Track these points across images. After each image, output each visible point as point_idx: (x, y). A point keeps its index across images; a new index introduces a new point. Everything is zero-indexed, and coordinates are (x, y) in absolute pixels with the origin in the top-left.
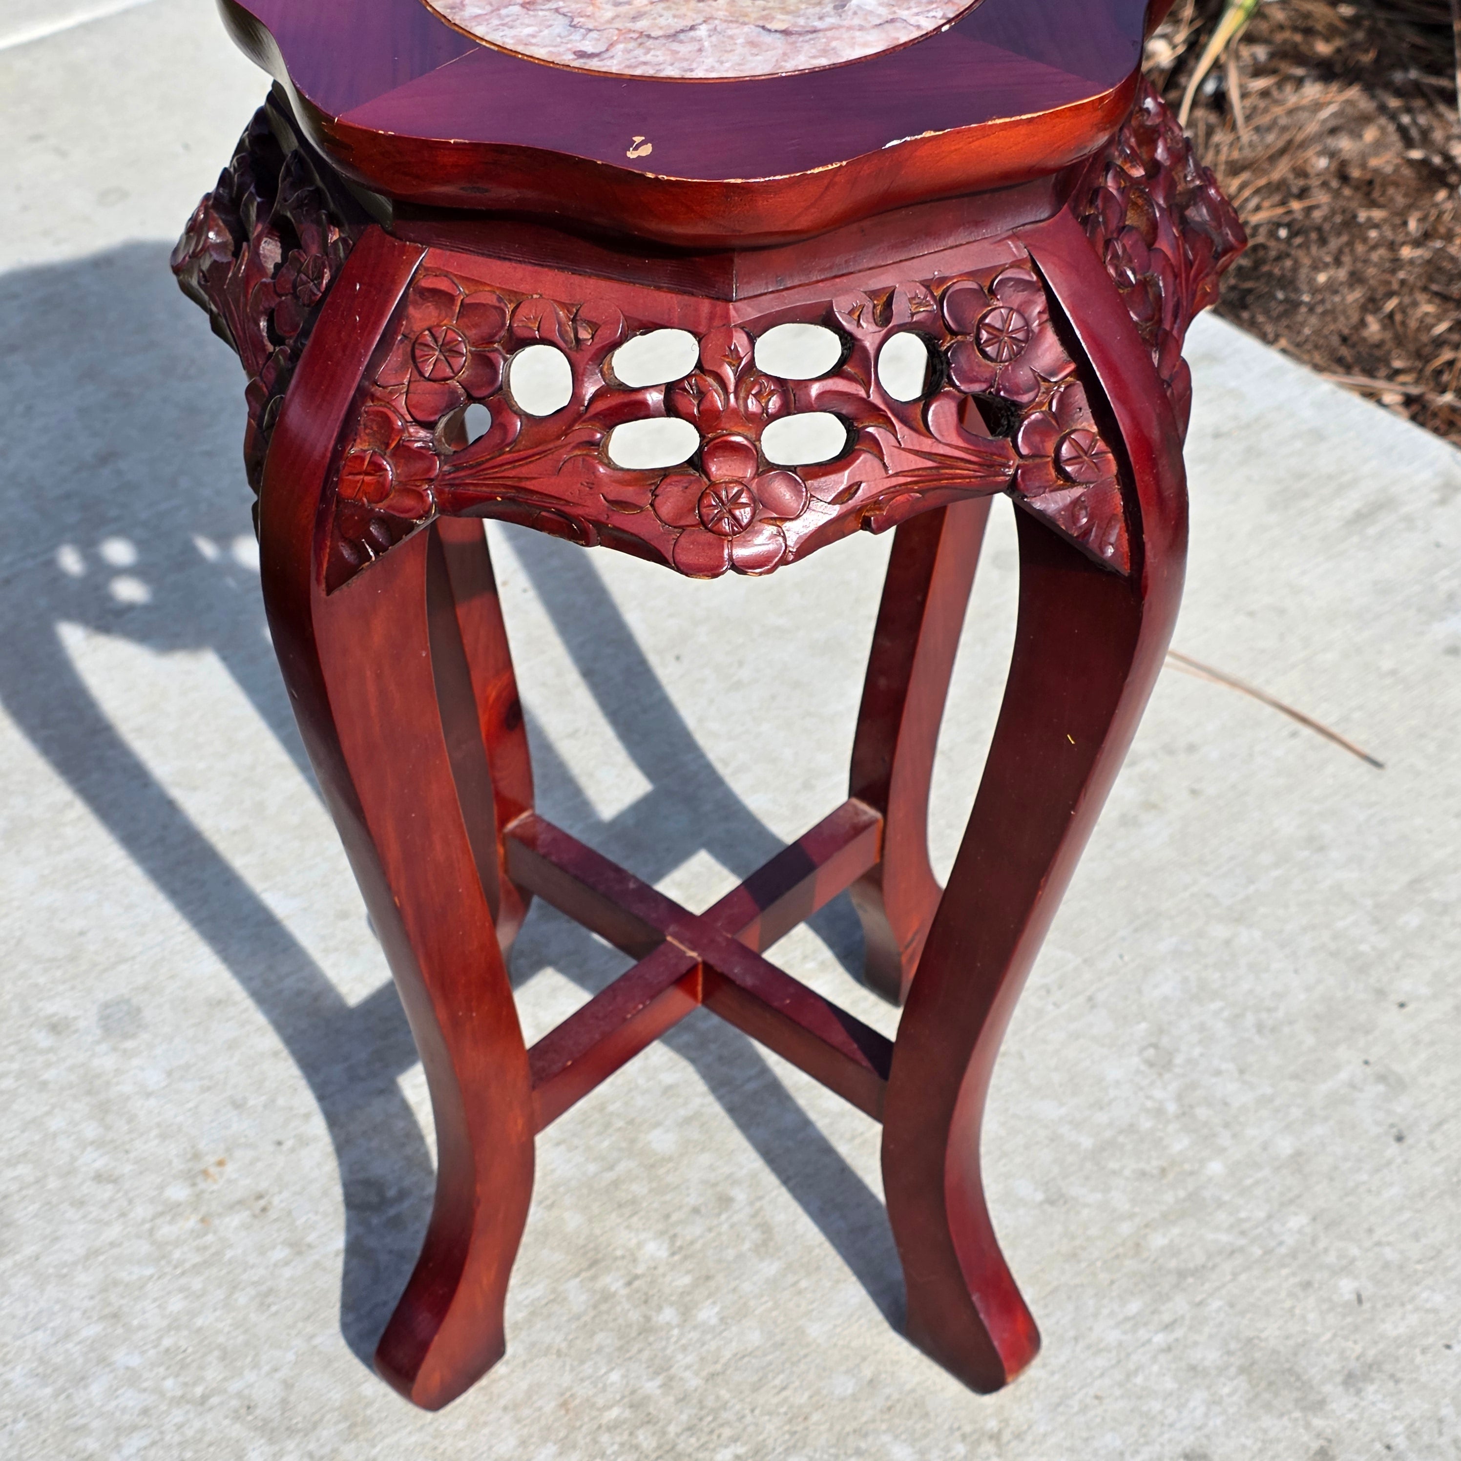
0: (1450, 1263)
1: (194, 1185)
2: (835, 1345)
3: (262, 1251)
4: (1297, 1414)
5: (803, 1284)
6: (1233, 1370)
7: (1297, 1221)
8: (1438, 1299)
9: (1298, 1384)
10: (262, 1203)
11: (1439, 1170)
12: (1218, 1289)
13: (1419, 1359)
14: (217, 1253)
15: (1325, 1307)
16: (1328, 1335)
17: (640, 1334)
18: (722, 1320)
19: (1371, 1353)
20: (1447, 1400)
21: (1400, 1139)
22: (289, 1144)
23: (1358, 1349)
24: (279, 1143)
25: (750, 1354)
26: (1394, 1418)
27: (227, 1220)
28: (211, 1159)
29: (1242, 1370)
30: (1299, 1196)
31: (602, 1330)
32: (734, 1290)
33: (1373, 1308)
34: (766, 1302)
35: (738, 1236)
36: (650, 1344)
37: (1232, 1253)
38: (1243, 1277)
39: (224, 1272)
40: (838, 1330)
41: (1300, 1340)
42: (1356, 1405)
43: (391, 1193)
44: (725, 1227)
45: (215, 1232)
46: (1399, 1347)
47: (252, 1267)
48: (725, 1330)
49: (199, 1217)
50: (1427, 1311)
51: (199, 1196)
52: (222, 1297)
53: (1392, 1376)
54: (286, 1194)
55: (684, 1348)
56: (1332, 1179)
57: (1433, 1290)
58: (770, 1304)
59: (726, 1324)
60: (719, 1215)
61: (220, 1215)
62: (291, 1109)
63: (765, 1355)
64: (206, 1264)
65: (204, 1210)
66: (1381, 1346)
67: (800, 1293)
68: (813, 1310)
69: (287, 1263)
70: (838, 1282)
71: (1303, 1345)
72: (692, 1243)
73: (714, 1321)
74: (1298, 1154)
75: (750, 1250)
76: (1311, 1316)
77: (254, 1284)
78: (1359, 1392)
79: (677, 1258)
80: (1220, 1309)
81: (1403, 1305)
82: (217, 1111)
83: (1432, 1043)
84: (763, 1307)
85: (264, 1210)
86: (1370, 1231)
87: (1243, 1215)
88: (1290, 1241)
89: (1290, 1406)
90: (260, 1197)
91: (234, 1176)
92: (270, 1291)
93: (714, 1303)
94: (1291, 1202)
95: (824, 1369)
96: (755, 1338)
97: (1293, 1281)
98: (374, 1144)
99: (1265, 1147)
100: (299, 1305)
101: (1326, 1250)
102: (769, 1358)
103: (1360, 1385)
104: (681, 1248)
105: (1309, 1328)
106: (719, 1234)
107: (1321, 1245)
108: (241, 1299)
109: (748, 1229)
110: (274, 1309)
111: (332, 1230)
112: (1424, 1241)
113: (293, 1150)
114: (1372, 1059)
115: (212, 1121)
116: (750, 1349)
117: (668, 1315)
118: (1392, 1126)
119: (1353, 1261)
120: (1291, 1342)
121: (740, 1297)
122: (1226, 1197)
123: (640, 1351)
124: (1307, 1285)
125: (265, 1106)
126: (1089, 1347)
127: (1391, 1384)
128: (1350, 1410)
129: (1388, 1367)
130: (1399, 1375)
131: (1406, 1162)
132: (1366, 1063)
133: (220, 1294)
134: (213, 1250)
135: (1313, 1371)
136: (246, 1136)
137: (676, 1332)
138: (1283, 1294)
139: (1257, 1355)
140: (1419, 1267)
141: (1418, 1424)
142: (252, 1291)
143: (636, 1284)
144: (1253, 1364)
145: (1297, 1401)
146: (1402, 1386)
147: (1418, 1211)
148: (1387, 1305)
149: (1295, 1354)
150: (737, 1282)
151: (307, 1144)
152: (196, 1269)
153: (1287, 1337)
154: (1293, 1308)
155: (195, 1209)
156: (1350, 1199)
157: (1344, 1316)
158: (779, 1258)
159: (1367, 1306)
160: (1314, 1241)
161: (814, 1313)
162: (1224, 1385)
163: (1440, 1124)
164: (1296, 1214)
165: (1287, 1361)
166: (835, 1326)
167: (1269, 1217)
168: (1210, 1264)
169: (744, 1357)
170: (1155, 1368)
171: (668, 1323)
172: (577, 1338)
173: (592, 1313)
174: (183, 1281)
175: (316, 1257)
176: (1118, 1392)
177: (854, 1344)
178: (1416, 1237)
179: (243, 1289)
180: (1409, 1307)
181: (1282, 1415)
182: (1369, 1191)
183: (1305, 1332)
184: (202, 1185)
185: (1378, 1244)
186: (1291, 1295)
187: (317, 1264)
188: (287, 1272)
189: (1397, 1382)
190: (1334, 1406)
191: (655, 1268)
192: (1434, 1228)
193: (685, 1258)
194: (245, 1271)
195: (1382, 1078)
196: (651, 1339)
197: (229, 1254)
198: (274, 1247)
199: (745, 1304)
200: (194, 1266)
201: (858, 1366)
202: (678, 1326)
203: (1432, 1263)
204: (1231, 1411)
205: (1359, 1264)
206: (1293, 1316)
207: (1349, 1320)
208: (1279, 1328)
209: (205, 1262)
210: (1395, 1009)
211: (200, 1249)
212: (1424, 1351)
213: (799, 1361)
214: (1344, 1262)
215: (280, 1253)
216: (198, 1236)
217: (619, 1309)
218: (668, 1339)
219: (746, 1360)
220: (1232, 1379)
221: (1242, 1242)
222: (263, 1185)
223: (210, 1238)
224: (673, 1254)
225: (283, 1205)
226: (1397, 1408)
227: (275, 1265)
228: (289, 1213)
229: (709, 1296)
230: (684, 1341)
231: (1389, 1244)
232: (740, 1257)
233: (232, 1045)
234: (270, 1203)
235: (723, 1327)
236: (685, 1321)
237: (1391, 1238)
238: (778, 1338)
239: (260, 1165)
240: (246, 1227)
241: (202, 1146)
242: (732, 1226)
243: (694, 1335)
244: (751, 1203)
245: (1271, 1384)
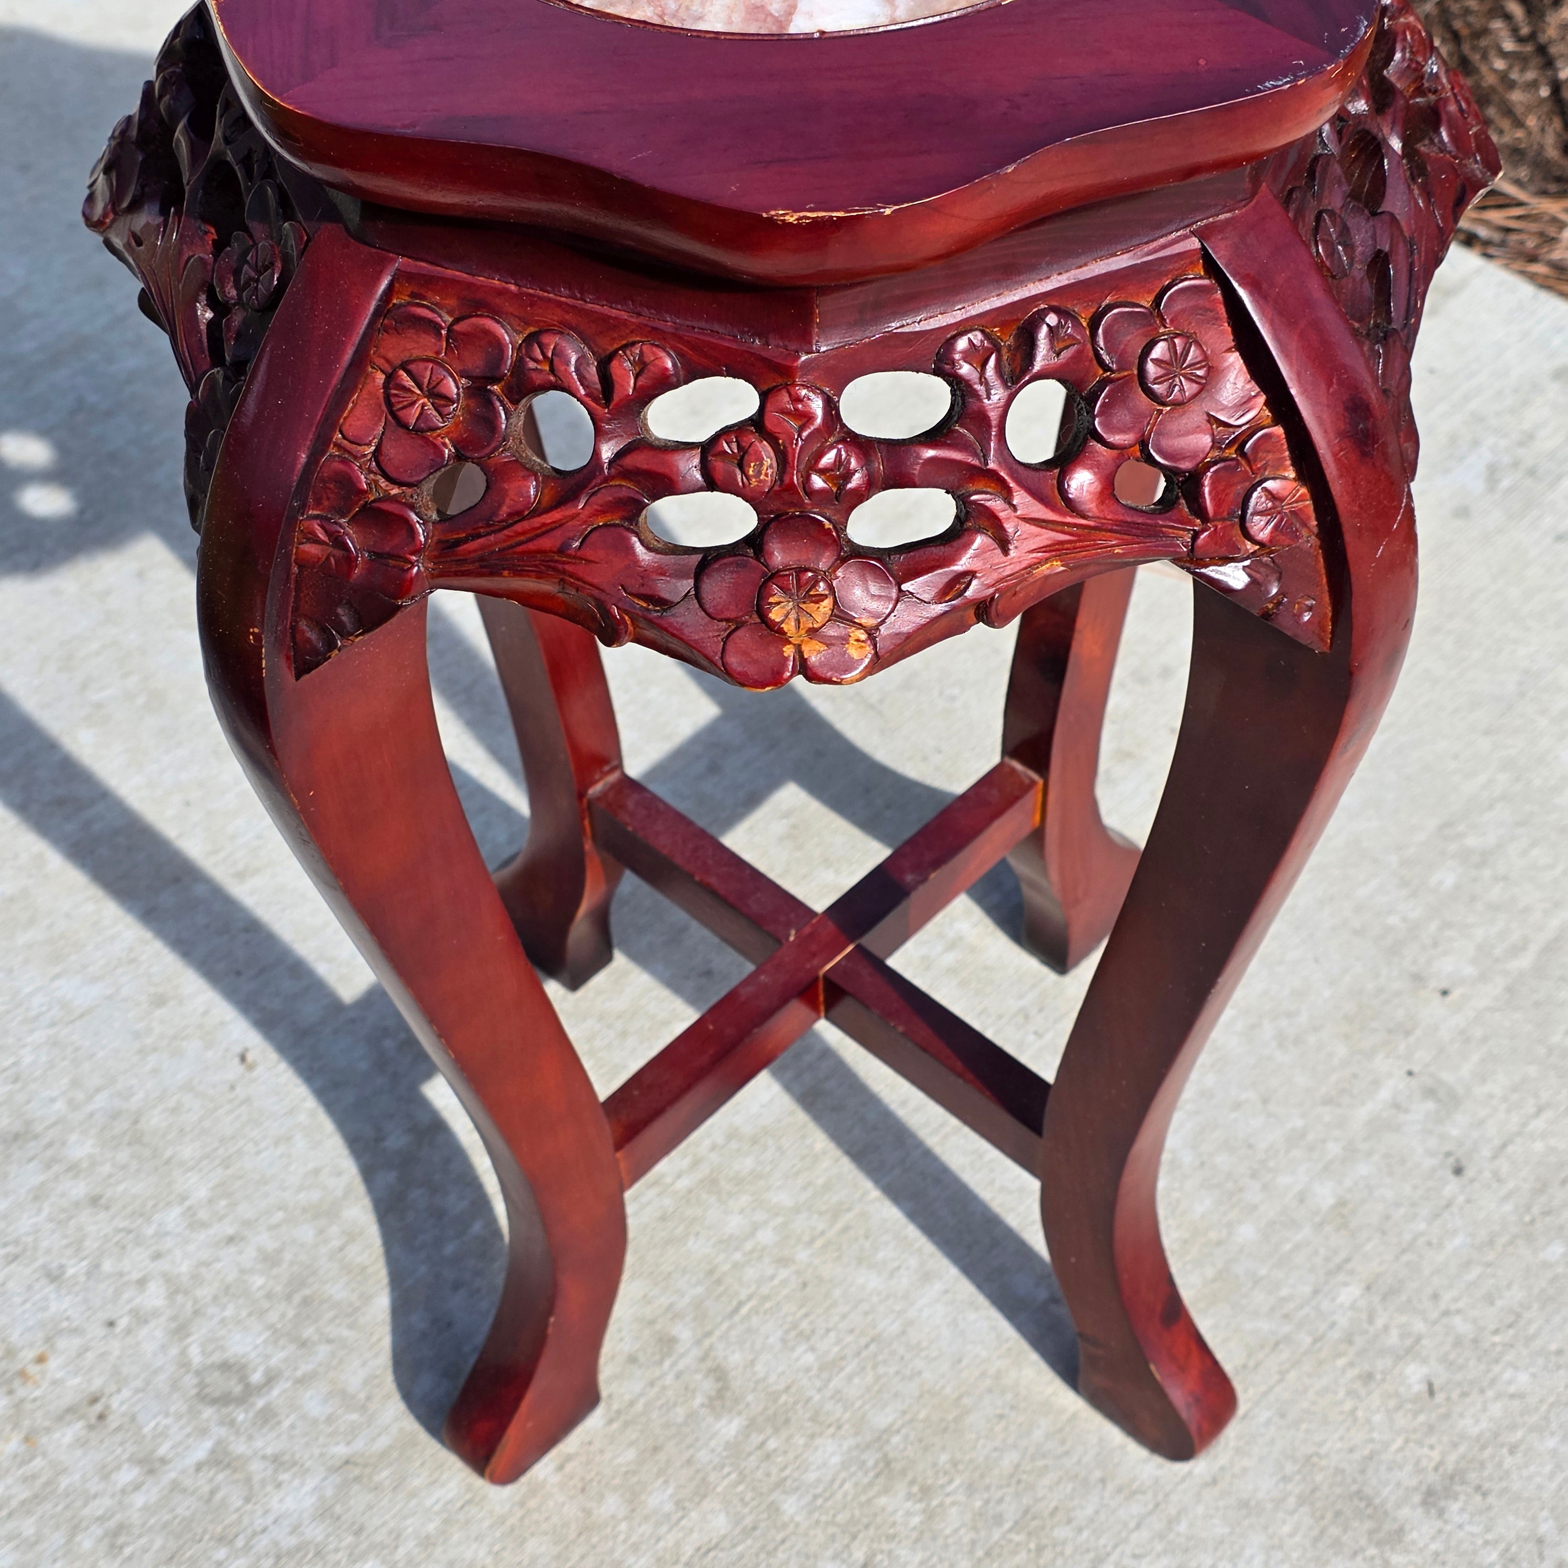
0: (1532, 1329)
1: (10, 1392)
2: (817, 1522)
3: (105, 1473)
4: (1372, 1551)
5: (772, 1444)
6: (1292, 1501)
7: (1349, 1293)
8: (1523, 1379)
9: (1370, 1511)
10: (98, 1408)
11: (1508, 1208)
12: (1265, 1394)
13: (1508, 1462)
14: (48, 1483)
15: (1392, 1403)
16: (1399, 1442)
17: (580, 1534)
18: (679, 1504)
19: (1452, 1458)
20: (1545, 1513)
21: (1458, 1171)
22: (123, 1323)
23: (1436, 1455)
24: (111, 1324)
25: (717, 1545)
26: (1486, 1543)
27: (57, 1435)
28: (29, 1355)
29: (1302, 1500)
30: (1348, 1260)
31: (532, 1535)
32: (689, 1462)
33: (1448, 1399)
34: (729, 1474)
35: (687, 1388)
36: (594, 1547)
37: (1277, 1344)
38: (1292, 1376)
39: (60, 1508)
40: (819, 1501)
41: (1366, 1452)
42: (1440, 1531)
43: (256, 1377)
44: (669, 1379)
45: (44, 1454)
46: (1483, 1448)
47: (95, 1496)
48: (682, 1518)
49: (22, 1436)
50: (1512, 1396)
51: (18, 1406)
52: (62, 1541)
53: (1478, 1488)
54: (126, 1393)
55: (635, 1548)
56: (1384, 1233)
57: (1516, 1368)
58: (734, 1476)
59: (684, 1509)
60: (661, 1362)
61: (48, 1430)
62: (121, 1274)
63: (734, 1546)
64: (37, 1499)
65: (26, 1423)
66: (1462, 1449)
67: (768, 1457)
68: (785, 1479)
69: (137, 1487)
70: (812, 1436)
71: (1370, 1457)
72: (632, 1404)
73: (669, 1507)
74: (1341, 1203)
75: (703, 1405)
76: (1377, 1418)
77: (101, 1519)
78: (1441, 1513)
79: (615, 1426)
80: (1268, 1422)
81: (1482, 1391)
82: (30, 1288)
83: (1485, 1039)
84: (726, 1482)
85: (101, 1417)
86: (1435, 1297)
87: (1284, 1292)
88: (1343, 1321)
89: (1363, 1541)
90: (94, 1400)
91: (59, 1375)
92: (121, 1528)
93: (666, 1482)
94: (1339, 1268)
95: (807, 1557)
96: (720, 1523)
97: (1352, 1373)
98: (229, 1312)
99: (1302, 1198)
100: (158, 1543)
101: (1386, 1328)
102: (740, 1548)
103: (1442, 1503)
104: (619, 1412)
105: (1375, 1435)
106: (664, 1388)
107: (1380, 1322)
108: (86, 1542)
109: (698, 1377)
110: (127, 1551)
111: (189, 1435)
112: (1499, 1303)
113: (128, 1331)
114: (1416, 1069)
115: (24, 1302)
116: (714, 1541)
117: (612, 1505)
118: (1448, 1154)
119: (1418, 1340)
120: (1356, 1456)
121: (698, 1471)
122: (1263, 1272)
123: (583, 1557)
124: (1368, 1378)
125: (89, 1274)
126: (1119, 1490)
127: (1478, 1498)
128: (1433, 1539)
129: (1472, 1476)
130: (1487, 1485)
131: (1468, 1201)
132: (1410, 1073)
133: (58, 1538)
134: (43, 1479)
135: (1386, 1491)
136: (68, 1319)
137: (623, 1526)
138: (1341, 1394)
139: (1319, 1478)
140: (1497, 1339)
141: (1514, 1549)
142: (97, 1531)
143: (569, 1468)
144: (1314, 1491)
145: (1371, 1533)
146: (1491, 1499)
147: (1489, 1265)
148: (1464, 1394)
149: (1363, 1472)
150: (691, 1451)
151: (146, 1322)
152: (26, 1507)
153: (1351, 1450)
154: (1354, 1411)
155: (16, 1426)
156: (1406, 1258)
157: (1416, 1414)
158: (739, 1413)
159: (1440, 1397)
160: (1371, 1319)
161: (789, 1482)
162: (1284, 1522)
163: (1504, 1146)
164: (1346, 1284)
165: (1354, 1481)
166: (816, 1497)
167: (1316, 1292)
168: (1252, 1363)
169: (709, 1551)
170: (1200, 1510)
171: (613, 1517)
172: (504, 1549)
173: (519, 1513)
174: (11, 1526)
175: (173, 1475)
176: (1159, 1547)
177: (840, 1518)
178: (1490, 1299)
179: (87, 1528)
180: (1490, 1394)
181: (1355, 1554)
182: (1429, 1244)
183: (1372, 1441)
184: (21, 1392)
185: (1446, 1313)
186: (1351, 1393)
187: (175, 1486)
188: (139, 1500)
189: (1485, 1495)
190: (1414, 1535)
191: (590, 1443)
192: (1509, 1286)
193: (626, 1425)
194: (85, 1504)
195: (1430, 1093)
196: (595, 1540)
197: (64, 1483)
198: (118, 1468)
199: (704, 1480)
200: (23, 1503)
201: (847, 1546)
202: (626, 1518)
203: (1511, 1332)
204: (1295, 1555)
205: (1425, 1342)
206: (1355, 1420)
207: (1422, 1418)
208: (1341, 1439)
209: (36, 1496)
210: (1437, 995)
211: (26, 1479)
212: (1513, 1450)
213: (776, 1549)
214: (1408, 1342)
215: (127, 1475)
216: (24, 1463)
217: (551, 1503)
218: (615, 1537)
219: (712, 1554)
220: (1292, 1513)
221: (1286, 1329)
222: (97, 1383)
223: (38, 1463)
224: (610, 1421)
225: (124, 1408)
226: (1488, 1529)
227: (123, 1491)
228: (133, 1418)
229: (658, 1476)
230: (634, 1539)
231: (1458, 1312)
232: (692, 1416)
233: (39, 1195)
234: (107, 1407)
235: (680, 1514)
236: (633, 1510)
237: (1460, 1305)
238: (748, 1521)
239: (90, 1356)
240: (81, 1443)
241: (15, 1337)
242: (678, 1376)
243: (646, 1529)
244: (698, 1342)
245: (1338, 1514)
